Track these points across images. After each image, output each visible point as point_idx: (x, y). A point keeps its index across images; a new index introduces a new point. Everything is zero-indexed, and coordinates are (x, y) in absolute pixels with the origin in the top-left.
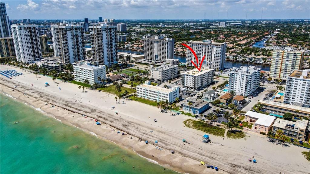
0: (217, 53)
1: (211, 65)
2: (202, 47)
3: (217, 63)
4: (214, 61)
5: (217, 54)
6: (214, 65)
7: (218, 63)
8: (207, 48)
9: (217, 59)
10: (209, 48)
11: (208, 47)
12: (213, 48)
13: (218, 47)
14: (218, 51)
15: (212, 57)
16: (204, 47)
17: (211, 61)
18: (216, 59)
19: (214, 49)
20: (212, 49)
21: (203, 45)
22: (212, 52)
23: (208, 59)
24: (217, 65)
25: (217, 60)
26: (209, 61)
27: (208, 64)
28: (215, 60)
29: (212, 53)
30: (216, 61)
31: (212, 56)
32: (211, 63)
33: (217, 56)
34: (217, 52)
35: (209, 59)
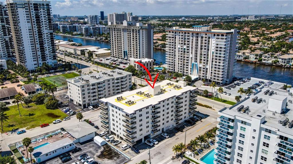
0: (219, 49)
1: (207, 72)
2: (191, 38)
3: (217, 69)
4: (212, 64)
5: (218, 52)
6: (211, 73)
7: (219, 68)
8: (200, 39)
9: (218, 61)
10: (204, 39)
11: (202, 37)
12: (210, 39)
13: (220, 37)
14: (219, 46)
15: (208, 58)
16: (194, 38)
17: (207, 64)
18: (216, 62)
19: (213, 42)
20: (209, 41)
21: (193, 34)
22: (208, 47)
23: (201, 60)
24: (217, 72)
25: (218, 64)
26: (202, 64)
27: (202, 69)
28: (214, 63)
29: (208, 50)
30: (216, 65)
31: (208, 55)
32: (207, 69)
33: (218, 55)
34: (217, 47)
35: (203, 61)
